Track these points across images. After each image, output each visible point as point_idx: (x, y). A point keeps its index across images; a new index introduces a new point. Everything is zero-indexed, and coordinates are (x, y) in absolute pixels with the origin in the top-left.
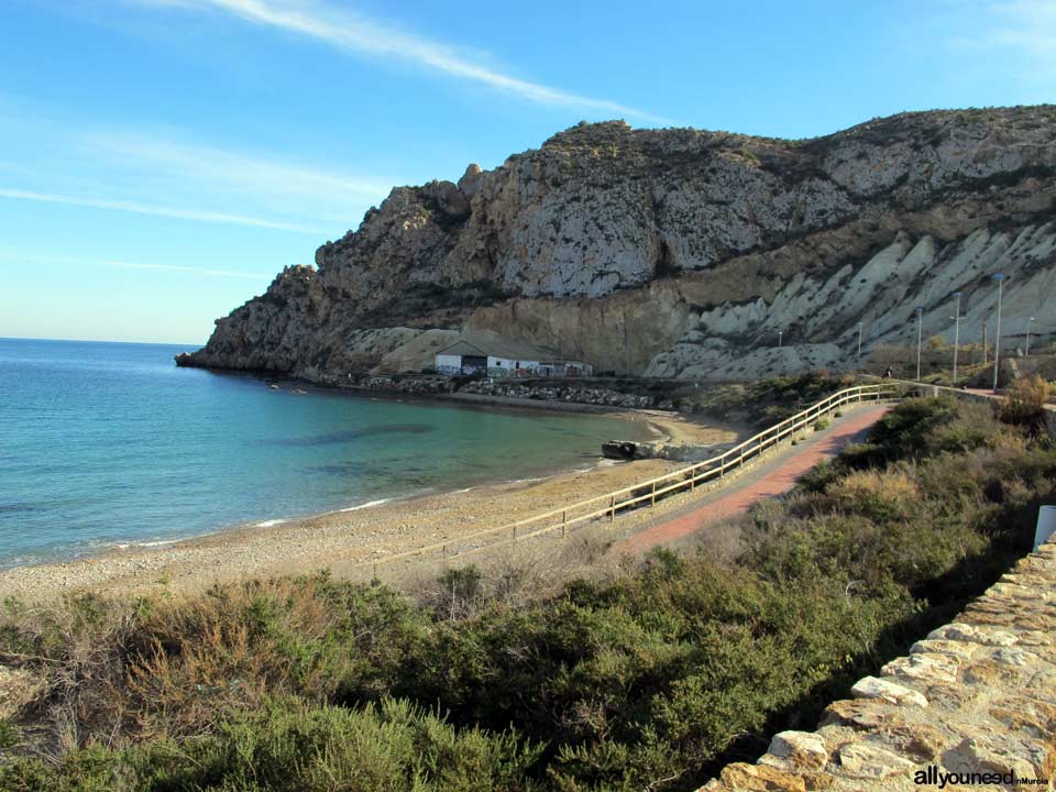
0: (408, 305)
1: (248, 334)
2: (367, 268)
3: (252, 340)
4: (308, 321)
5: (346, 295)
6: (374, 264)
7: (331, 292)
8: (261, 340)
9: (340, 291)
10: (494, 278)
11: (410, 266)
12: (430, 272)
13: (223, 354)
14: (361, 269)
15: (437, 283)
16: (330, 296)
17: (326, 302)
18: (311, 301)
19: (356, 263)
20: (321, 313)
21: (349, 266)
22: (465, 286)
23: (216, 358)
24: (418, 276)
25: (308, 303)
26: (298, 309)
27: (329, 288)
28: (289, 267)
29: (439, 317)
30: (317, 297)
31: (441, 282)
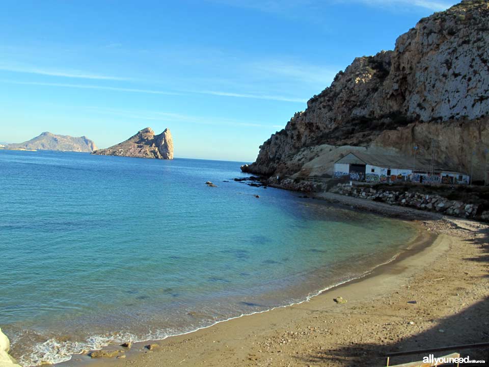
0: (343, 131)
1: (269, 153)
2: (331, 110)
3: (271, 157)
4: (297, 145)
5: (318, 128)
6: (335, 107)
7: (309, 125)
8: (274, 157)
9: (315, 125)
10: (403, 110)
11: (354, 106)
12: (364, 108)
13: (260, 166)
14: (326, 110)
15: (367, 116)
16: (310, 129)
17: (307, 133)
18: (299, 132)
19: (324, 107)
20: (303, 140)
21: (320, 109)
22: (382, 117)
23: (256, 169)
24: (358, 112)
25: (297, 133)
26: (292, 138)
27: (308, 123)
28: (297, 113)
29: (358, 138)
30: (302, 130)
31: (370, 115)
